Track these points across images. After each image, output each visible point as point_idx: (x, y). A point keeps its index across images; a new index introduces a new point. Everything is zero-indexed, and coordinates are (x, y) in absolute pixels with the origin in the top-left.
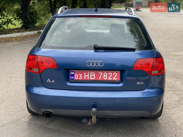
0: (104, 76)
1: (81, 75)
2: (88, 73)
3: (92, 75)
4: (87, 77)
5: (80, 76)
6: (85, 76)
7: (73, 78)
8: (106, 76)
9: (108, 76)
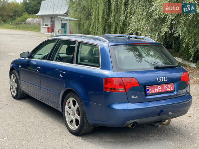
0: (166, 88)
1: (153, 89)
6: (156, 89)
7: (148, 92)
8: (167, 88)
9: (168, 88)
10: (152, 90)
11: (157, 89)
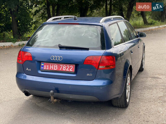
0: (64, 68)
2: (53, 65)
3: (55, 67)
4: (52, 68)
5: (48, 67)
6: (51, 67)
7: (43, 68)
8: (65, 68)
10: (47, 67)
11: (53, 67)
